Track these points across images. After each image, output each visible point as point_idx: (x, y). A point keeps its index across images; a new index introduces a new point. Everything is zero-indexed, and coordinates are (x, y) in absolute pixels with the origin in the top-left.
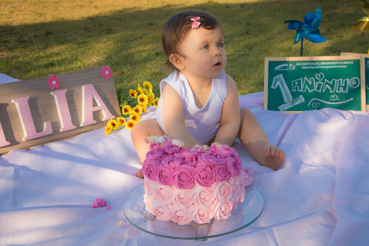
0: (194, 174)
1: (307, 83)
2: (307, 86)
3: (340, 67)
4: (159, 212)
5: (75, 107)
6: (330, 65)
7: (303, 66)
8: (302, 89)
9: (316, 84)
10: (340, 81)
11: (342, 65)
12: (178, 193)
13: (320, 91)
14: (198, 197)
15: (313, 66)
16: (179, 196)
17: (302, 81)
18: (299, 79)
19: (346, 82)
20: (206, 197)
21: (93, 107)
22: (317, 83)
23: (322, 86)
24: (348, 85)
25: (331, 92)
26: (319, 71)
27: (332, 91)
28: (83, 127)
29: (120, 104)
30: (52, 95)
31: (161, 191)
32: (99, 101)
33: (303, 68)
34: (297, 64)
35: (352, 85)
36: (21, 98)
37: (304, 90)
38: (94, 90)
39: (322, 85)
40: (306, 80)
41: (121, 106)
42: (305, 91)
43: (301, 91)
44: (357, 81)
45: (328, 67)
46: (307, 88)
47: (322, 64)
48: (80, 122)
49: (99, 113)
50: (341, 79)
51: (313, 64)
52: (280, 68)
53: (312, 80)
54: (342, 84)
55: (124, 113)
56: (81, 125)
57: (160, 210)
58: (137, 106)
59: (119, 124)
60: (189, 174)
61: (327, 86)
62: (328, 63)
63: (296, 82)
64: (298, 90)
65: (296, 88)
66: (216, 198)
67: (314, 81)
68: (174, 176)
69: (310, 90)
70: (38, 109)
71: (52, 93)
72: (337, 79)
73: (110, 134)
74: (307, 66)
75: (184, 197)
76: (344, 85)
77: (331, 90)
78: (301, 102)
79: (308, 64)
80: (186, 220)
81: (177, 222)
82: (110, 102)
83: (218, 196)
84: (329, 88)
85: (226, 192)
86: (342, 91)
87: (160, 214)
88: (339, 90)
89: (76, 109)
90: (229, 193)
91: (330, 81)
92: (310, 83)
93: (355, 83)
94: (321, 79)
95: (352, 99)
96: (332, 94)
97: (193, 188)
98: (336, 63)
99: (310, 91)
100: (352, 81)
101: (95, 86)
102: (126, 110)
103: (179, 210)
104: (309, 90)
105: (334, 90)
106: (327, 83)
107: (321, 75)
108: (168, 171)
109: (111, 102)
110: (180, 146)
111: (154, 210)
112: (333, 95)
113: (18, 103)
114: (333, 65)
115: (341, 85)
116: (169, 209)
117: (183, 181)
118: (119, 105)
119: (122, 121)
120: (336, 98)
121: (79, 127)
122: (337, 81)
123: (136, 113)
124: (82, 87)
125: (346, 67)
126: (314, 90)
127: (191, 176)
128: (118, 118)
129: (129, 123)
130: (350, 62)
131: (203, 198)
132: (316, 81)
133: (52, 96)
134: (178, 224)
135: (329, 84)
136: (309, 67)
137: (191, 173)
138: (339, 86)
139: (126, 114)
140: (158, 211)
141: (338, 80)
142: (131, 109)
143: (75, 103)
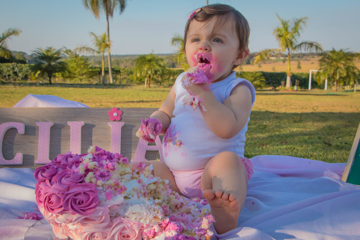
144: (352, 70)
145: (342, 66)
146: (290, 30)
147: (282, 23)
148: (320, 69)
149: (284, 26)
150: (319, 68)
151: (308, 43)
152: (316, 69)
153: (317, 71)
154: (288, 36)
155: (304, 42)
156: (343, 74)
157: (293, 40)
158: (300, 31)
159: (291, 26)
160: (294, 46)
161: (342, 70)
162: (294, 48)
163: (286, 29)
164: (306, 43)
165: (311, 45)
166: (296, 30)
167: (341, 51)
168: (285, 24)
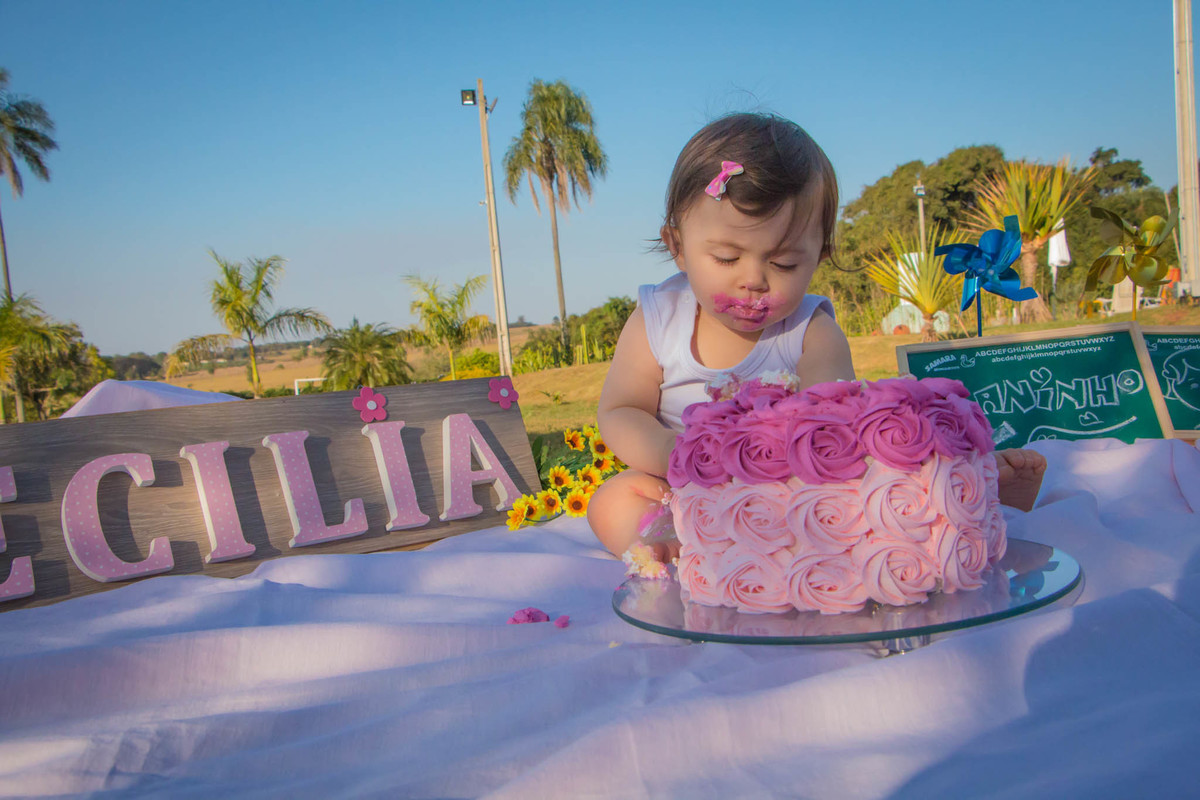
0: (861, 428)
1: (1011, 393)
2: (1013, 399)
3: (1086, 350)
4: (743, 590)
5: (426, 469)
6: (1058, 349)
7: (994, 357)
8: (1003, 409)
9: (1035, 394)
10: (1093, 381)
11: (1087, 346)
12: (815, 501)
13: (1050, 409)
14: (884, 503)
15: (1019, 354)
16: (816, 513)
17: (998, 390)
18: (992, 386)
19: (1108, 382)
20: (909, 506)
21: (473, 469)
22: (1038, 391)
23: (1051, 397)
24: (1114, 388)
25: (1077, 407)
26: (1036, 363)
27: (1080, 404)
28: (446, 523)
29: (539, 472)
30: (364, 436)
31: (747, 509)
32: (487, 456)
33: (994, 360)
34: (977, 354)
35: (1126, 387)
36: (287, 434)
37: (1008, 408)
38: (474, 429)
39: (1052, 393)
40: (1007, 385)
41: (543, 477)
42: (1012, 411)
43: (1002, 411)
44: (1134, 377)
45: (1055, 354)
46: (1014, 404)
47: (1038, 347)
48: (440, 511)
49: (489, 490)
50: (1096, 377)
51: (1018, 350)
52: (938, 367)
53: (1024, 385)
54: (1101, 387)
55: (553, 486)
56: (443, 517)
57: (751, 579)
58: (588, 466)
59: (543, 507)
60: (847, 431)
61: (1063, 394)
62: (1055, 345)
63: (984, 392)
64: (994, 411)
65: (989, 407)
66: (943, 511)
67: (1029, 387)
68: (797, 441)
69: (1025, 408)
70: (330, 469)
71: (365, 430)
72: (1084, 378)
73: (521, 527)
74: (1005, 355)
75: (835, 513)
76: (1105, 389)
77: (1076, 403)
78: (1008, 436)
79: (1004, 351)
80: (845, 599)
81: (816, 609)
82: (513, 465)
83: (948, 503)
84: (1070, 398)
85: (968, 495)
86: (1105, 404)
87: (750, 594)
88: (1095, 402)
89: (428, 475)
90: (976, 498)
91: (1071, 384)
92: (1021, 393)
93: (1132, 382)
94: (1044, 380)
95: (1134, 418)
96: (1082, 411)
97: (866, 475)
98: (1073, 343)
99: (1025, 412)
100: (1124, 379)
101: (476, 423)
102: (559, 480)
103: (818, 564)
104: (1021, 408)
105: (1084, 402)
106: (1062, 389)
107: (1043, 372)
108: (771, 431)
109: (518, 465)
110: (788, 383)
111: (728, 586)
112: (1084, 414)
113: (280, 444)
114: (1068, 348)
115: (1098, 389)
116: (781, 566)
117: (827, 455)
118: (537, 474)
119: (551, 503)
120: (1093, 420)
121: (435, 523)
122: (1086, 382)
123: (587, 482)
124: (441, 424)
125: (1099, 349)
126: (1032, 407)
127: (853, 438)
128: (542, 495)
129: (573, 499)
130: (1107, 339)
131: (900, 510)
132: (1035, 386)
133: (366, 439)
134: (822, 612)
135: (1068, 391)
136: (1008, 358)
137: (853, 427)
138: (1095, 393)
139: (559, 489)
140: (742, 586)
141: (1088, 380)
142: (572, 477)
143: (424, 461)
144: (397, 368)
145: (377, 362)
146: (244, 284)
147: (226, 269)
148: (330, 373)
149: (230, 278)
150: (326, 371)
151: (293, 314)
152: (320, 376)
153: (323, 379)
154: (246, 302)
155: (283, 312)
156: (381, 377)
157: (257, 311)
158: (271, 288)
159: (248, 276)
160: (261, 324)
161: (379, 371)
162: (262, 331)
163: (237, 286)
164: (287, 314)
165: (302, 316)
166: (261, 286)
167: (369, 327)
168: (232, 275)
